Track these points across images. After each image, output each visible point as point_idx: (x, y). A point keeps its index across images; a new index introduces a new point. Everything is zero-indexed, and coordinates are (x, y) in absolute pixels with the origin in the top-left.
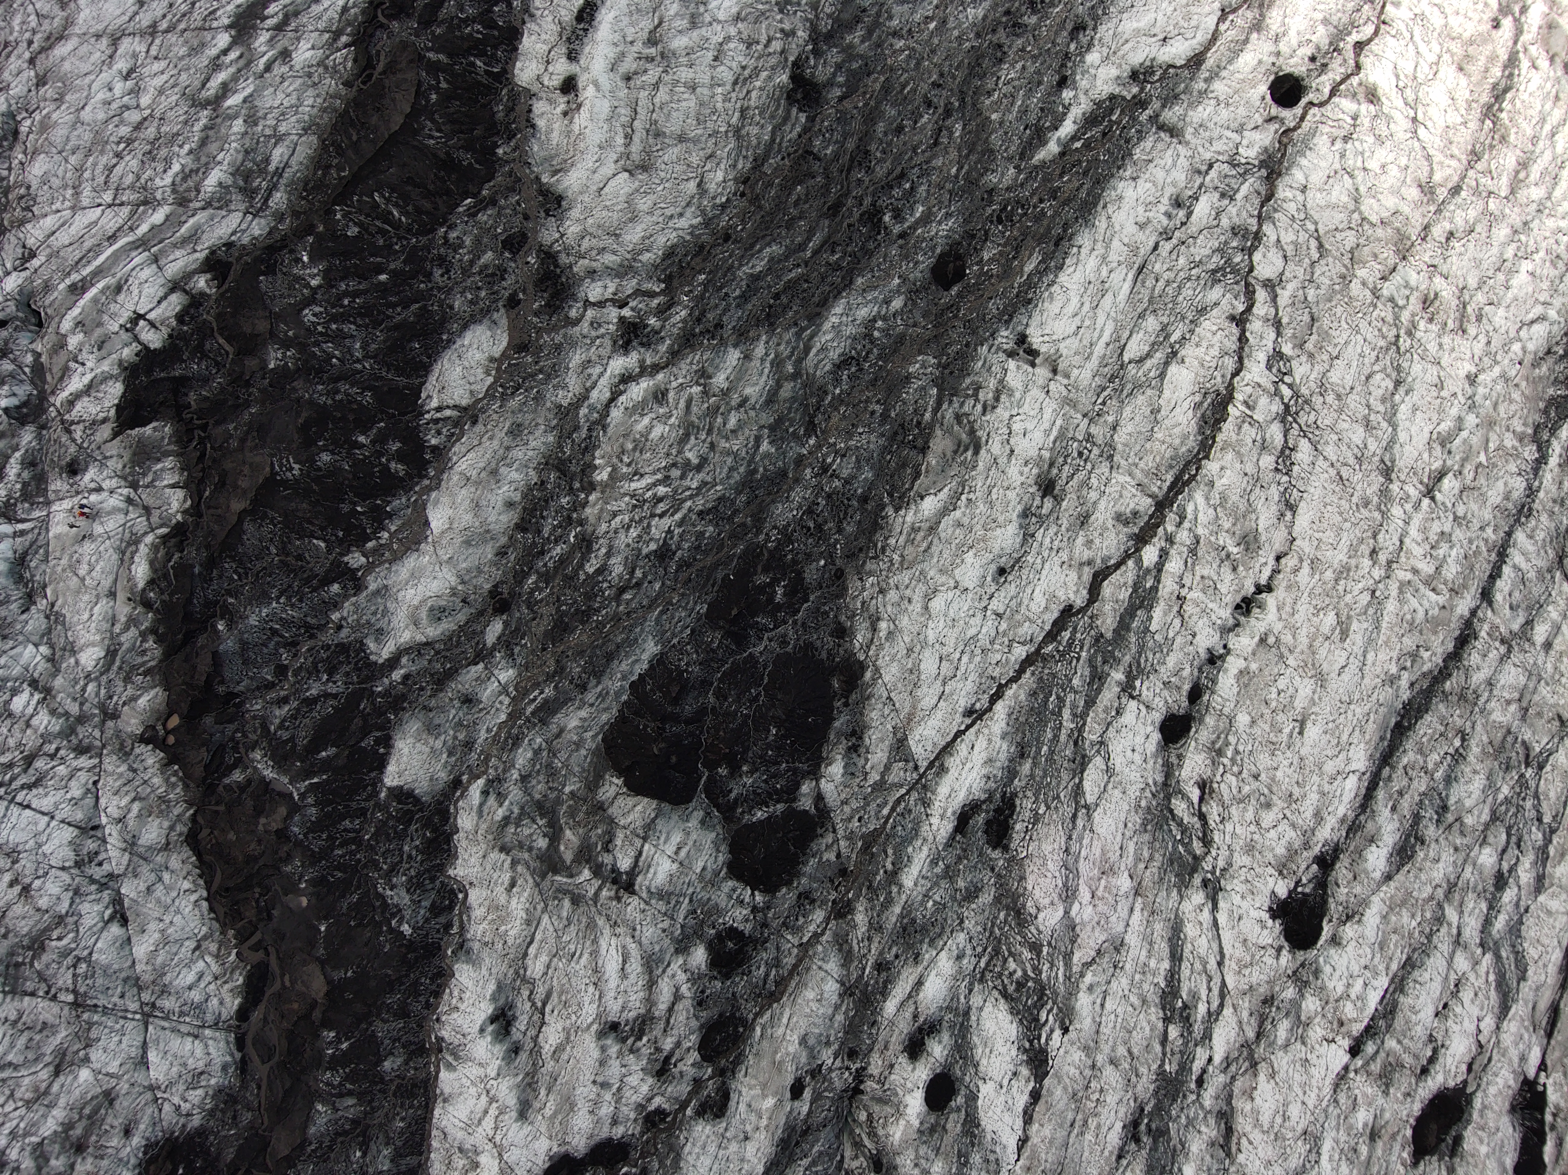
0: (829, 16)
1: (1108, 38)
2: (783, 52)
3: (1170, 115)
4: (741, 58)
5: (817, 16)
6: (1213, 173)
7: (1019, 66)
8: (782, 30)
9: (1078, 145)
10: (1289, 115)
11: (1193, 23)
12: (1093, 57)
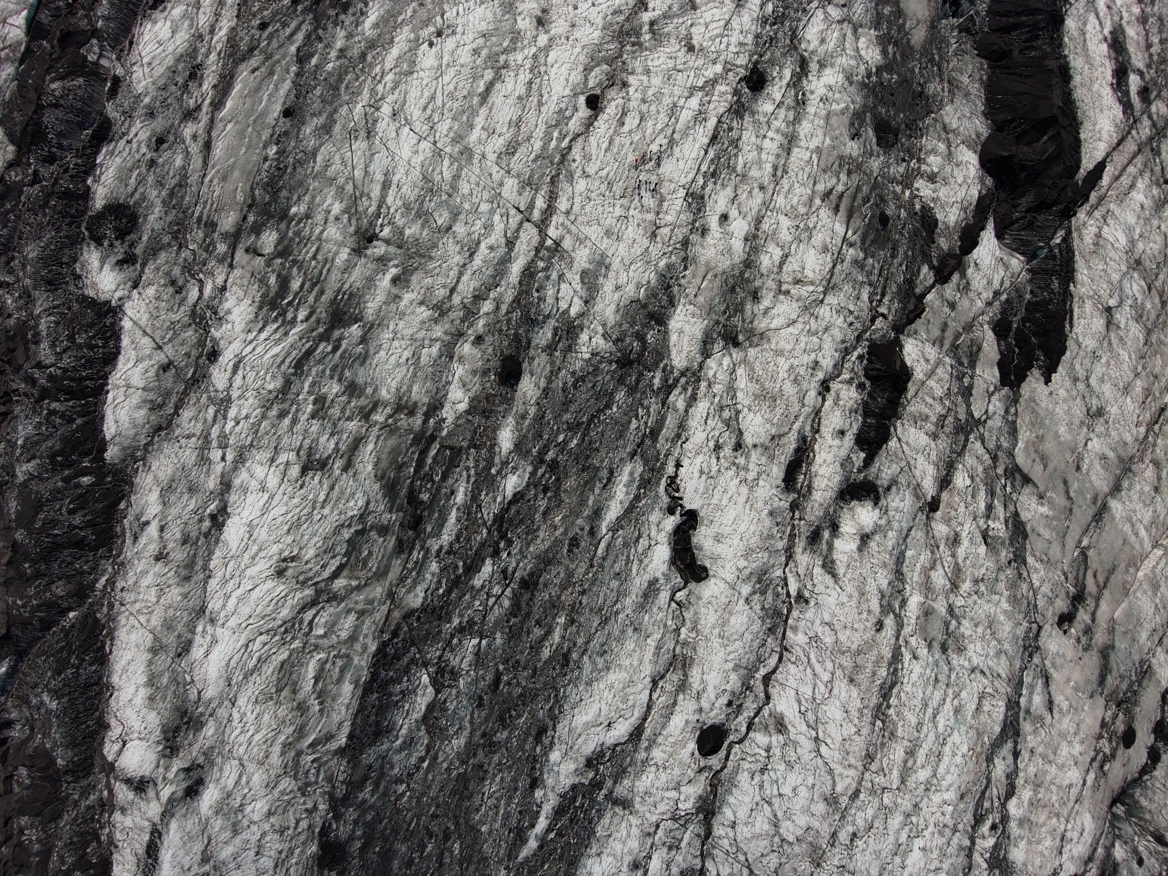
0: (342, 782)
1: (564, 736)
2: (310, 827)
3: (620, 791)
4: (277, 846)
5: (333, 787)
6: (660, 832)
7: (498, 779)
8: (306, 810)
9: (552, 835)
10: (715, 761)
11: (630, 703)
12: (555, 756)
